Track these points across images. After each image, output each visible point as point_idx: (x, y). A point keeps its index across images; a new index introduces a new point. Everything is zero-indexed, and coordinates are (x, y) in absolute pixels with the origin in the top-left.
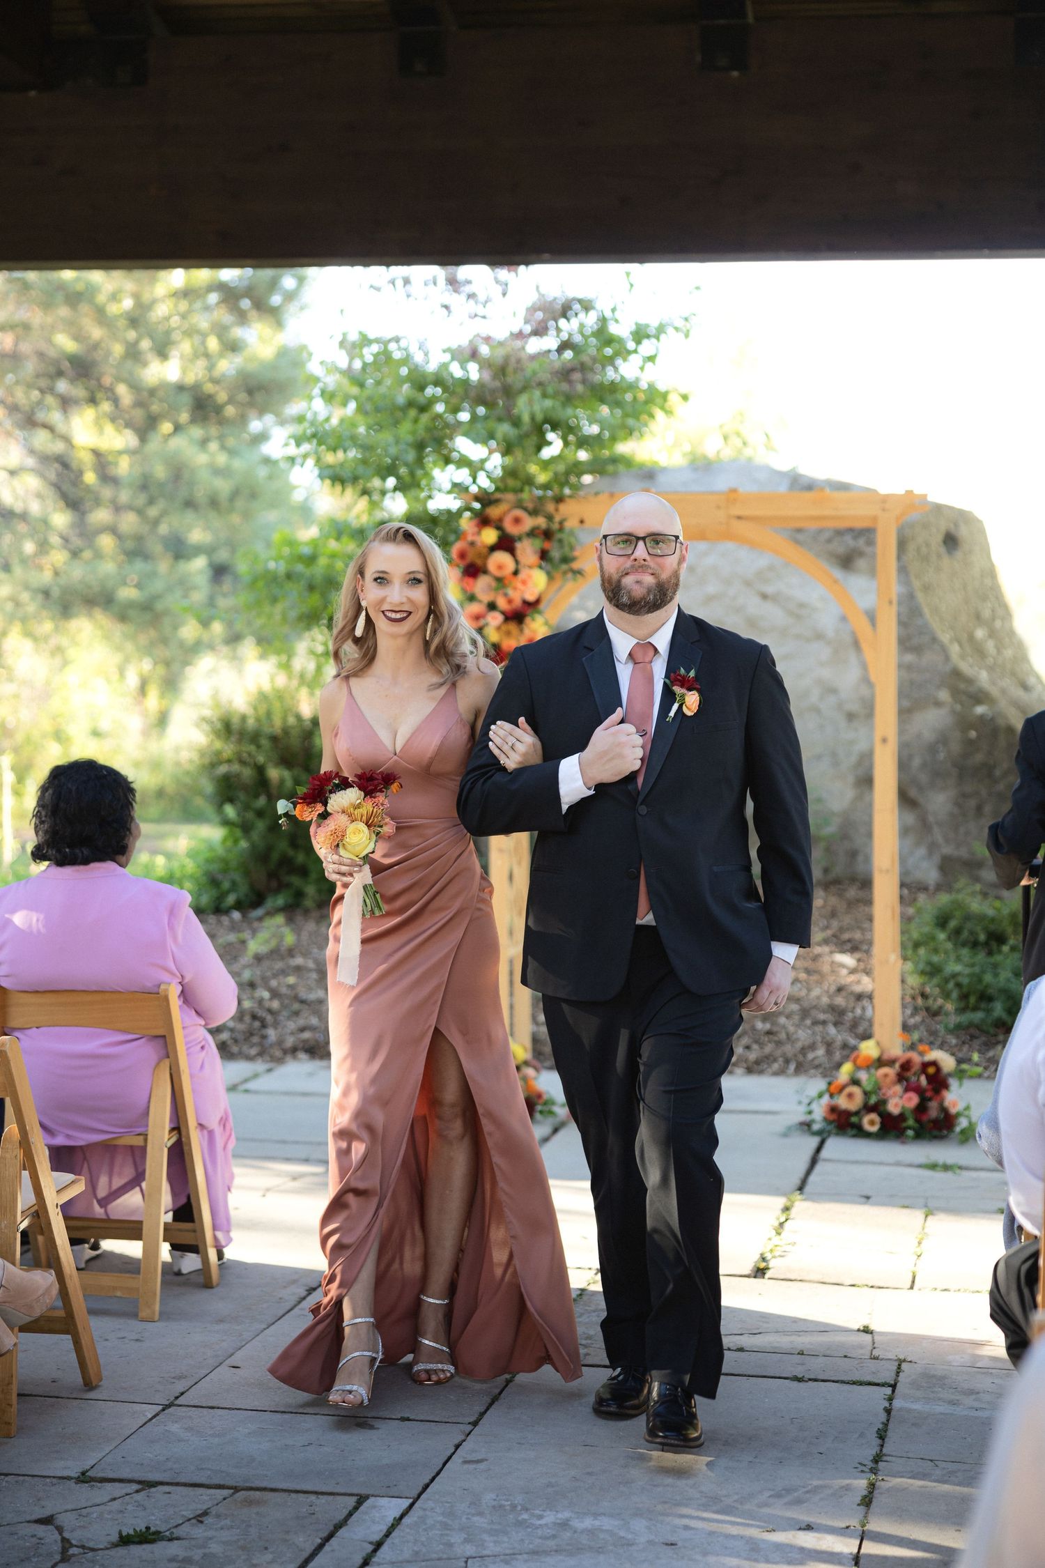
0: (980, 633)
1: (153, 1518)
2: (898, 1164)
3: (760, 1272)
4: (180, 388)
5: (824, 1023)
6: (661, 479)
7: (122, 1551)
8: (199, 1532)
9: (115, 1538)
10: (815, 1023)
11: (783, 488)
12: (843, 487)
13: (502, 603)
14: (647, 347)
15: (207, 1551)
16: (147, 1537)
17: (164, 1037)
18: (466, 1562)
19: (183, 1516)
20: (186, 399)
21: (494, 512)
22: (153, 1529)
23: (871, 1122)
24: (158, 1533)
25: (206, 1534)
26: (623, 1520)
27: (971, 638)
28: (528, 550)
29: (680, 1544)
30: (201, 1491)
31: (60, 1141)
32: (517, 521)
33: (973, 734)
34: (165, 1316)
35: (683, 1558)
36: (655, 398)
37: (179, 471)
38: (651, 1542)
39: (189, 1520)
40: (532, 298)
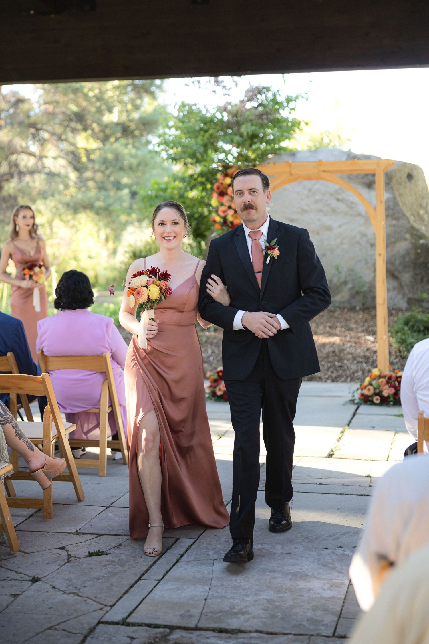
0: (422, 212)
1: (101, 547)
2: (386, 415)
3: (330, 456)
4: (117, 124)
5: (361, 362)
6: (298, 155)
7: (89, 558)
8: (118, 551)
9: (87, 554)
10: (358, 362)
11: (344, 159)
14: (292, 105)
15: (120, 558)
16: (98, 553)
17: (105, 372)
18: (214, 561)
19: (112, 546)
20: (119, 128)
21: (229, 171)
22: (101, 551)
23: (377, 399)
24: (103, 552)
25: (120, 552)
26: (272, 545)
27: (418, 214)
29: (293, 554)
30: (119, 537)
31: (68, 411)
33: (419, 251)
34: (108, 475)
35: (293, 559)
36: (296, 124)
37: (117, 157)
38: (282, 553)
39: (114, 547)
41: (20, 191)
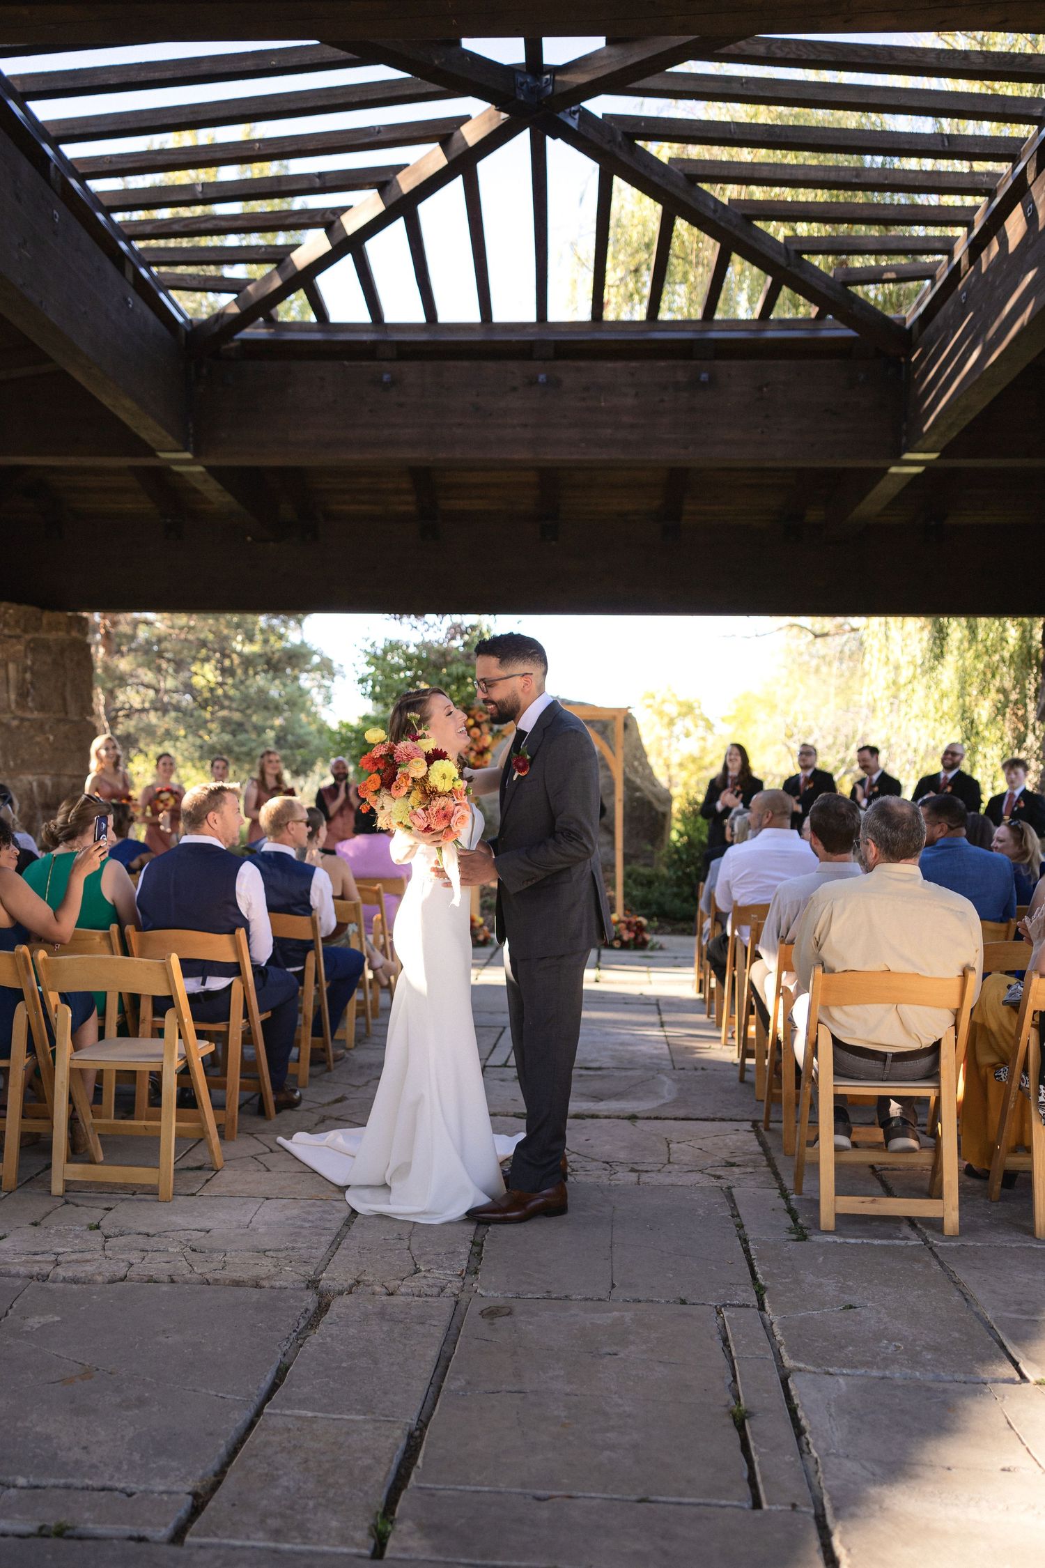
0: (636, 763)
2: (629, 957)
12: (582, 704)
13: (475, 747)
20: (262, 660)
21: (472, 713)
23: (617, 944)
27: (633, 766)
28: (485, 728)
32: (481, 716)
33: (635, 804)
40: (450, 624)
41: (142, 729)
